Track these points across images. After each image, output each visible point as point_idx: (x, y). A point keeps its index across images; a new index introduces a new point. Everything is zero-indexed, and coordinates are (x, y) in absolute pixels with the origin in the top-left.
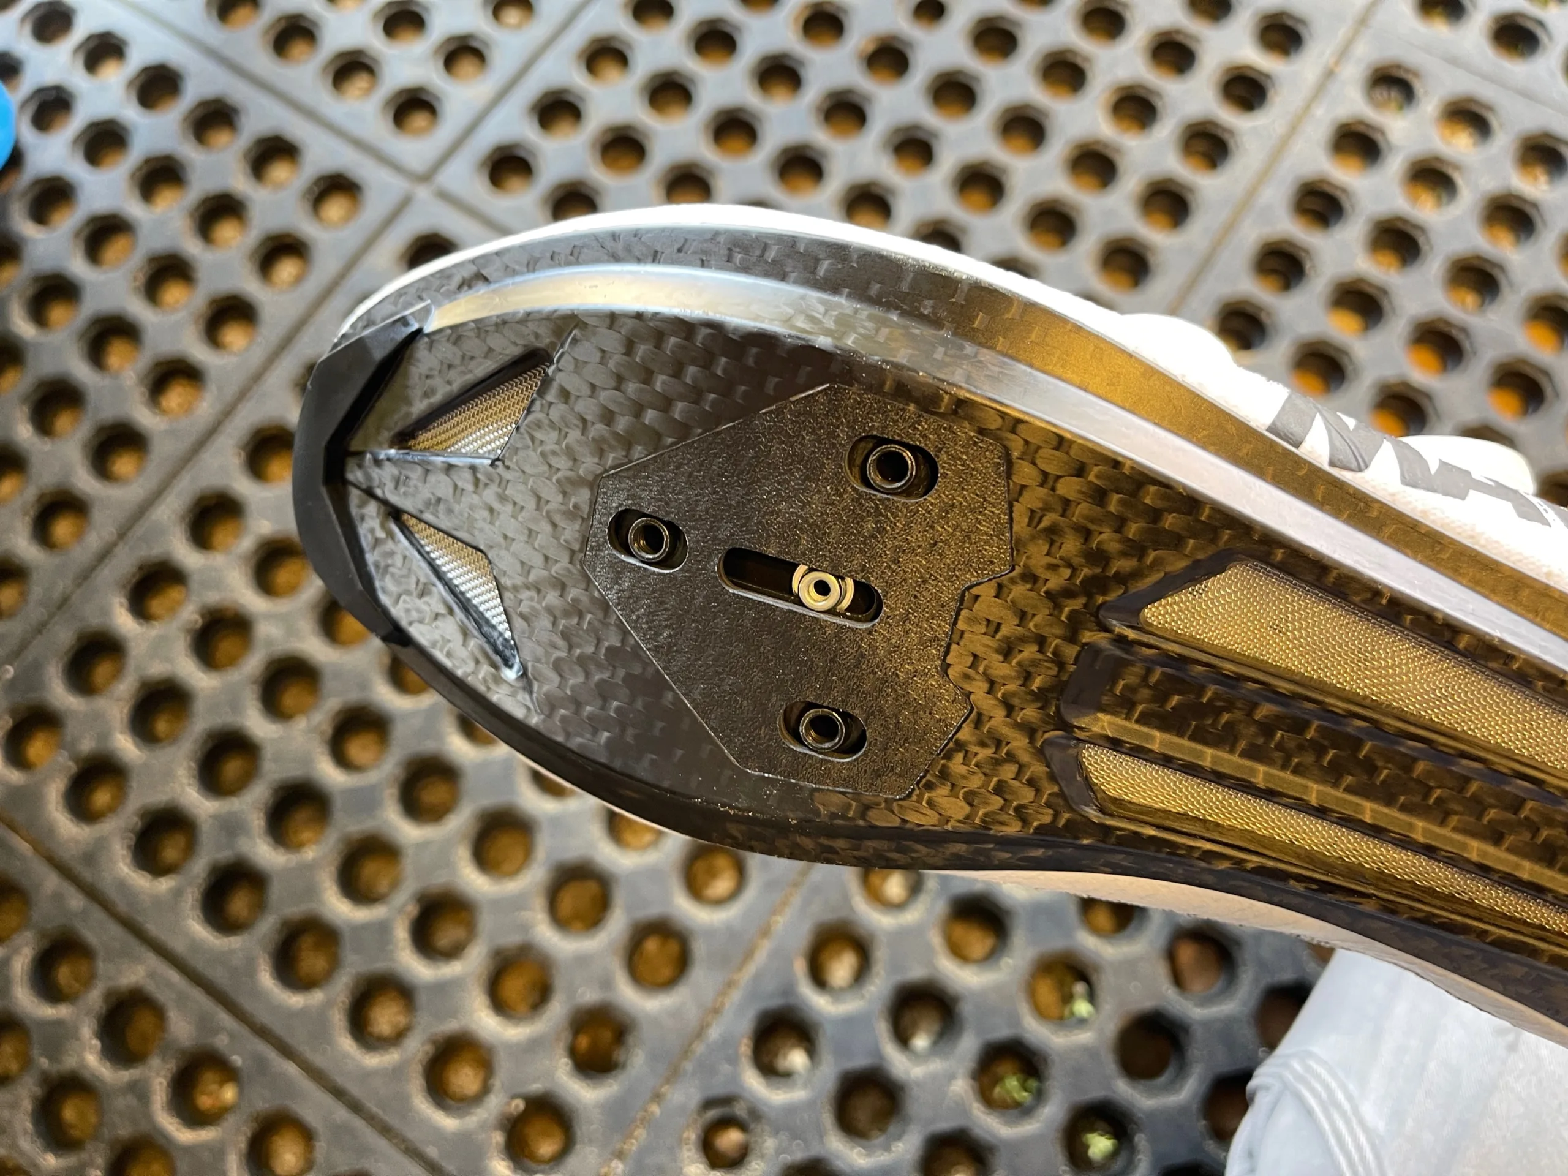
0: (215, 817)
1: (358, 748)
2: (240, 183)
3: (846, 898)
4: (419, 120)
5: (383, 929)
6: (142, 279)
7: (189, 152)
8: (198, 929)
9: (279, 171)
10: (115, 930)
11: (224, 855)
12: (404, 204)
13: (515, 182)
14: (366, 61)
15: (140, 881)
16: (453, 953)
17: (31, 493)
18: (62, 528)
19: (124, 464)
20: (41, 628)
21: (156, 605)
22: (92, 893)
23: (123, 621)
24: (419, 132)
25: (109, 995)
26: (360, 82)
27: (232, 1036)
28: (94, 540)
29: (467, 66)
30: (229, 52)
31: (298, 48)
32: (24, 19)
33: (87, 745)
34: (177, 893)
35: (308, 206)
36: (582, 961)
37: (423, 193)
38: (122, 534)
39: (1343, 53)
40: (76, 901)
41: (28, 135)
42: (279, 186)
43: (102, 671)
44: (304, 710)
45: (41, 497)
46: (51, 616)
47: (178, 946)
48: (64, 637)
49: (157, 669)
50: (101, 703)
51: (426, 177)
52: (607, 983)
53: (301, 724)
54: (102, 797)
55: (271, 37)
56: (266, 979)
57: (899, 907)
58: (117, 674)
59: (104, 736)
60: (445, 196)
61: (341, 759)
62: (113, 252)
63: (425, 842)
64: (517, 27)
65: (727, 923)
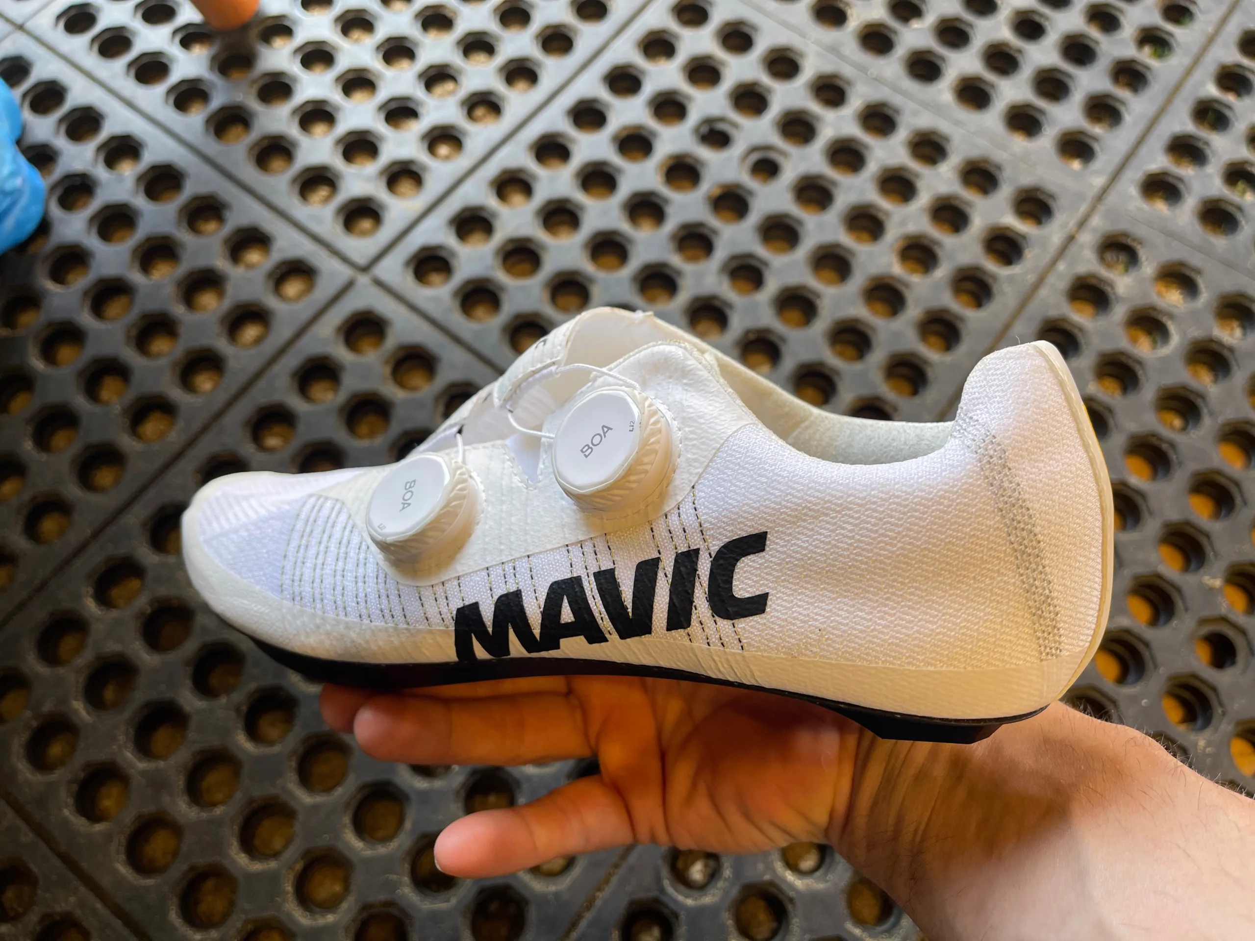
0: (143, 773)
1: (269, 726)
2: (221, 263)
3: (658, 880)
4: (366, 224)
5: (273, 879)
6: (134, 332)
7: (184, 236)
8: (123, 870)
9: (253, 256)
10: (55, 863)
11: (150, 809)
12: (349, 285)
13: (435, 278)
14: (329, 175)
15: (79, 823)
16: (330, 905)
17: (27, 496)
18: (49, 525)
19: (104, 477)
20: (21, 606)
21: (116, 593)
22: (39, 831)
23: (90, 606)
24: (364, 234)
25: (45, 917)
26: (323, 192)
28: (73, 538)
29: (405, 186)
30: (220, 160)
31: (277, 163)
32: (61, 120)
33: (48, 707)
34: (109, 837)
35: (271, 284)
36: (435, 917)
37: (363, 280)
38: (96, 534)
39: (1082, 224)
40: (26, 836)
41: (56, 211)
42: (250, 267)
43: (68, 643)
44: (228, 690)
45: (34, 498)
46: (30, 598)
47: (106, 882)
48: (40, 614)
49: (112, 647)
50: (61, 671)
51: (365, 269)
53: (223, 700)
54: (56, 750)
55: (256, 152)
56: (174, 917)
57: (702, 888)
58: (79, 649)
59: (64, 700)
60: (379, 283)
61: (253, 732)
62: (114, 308)
63: (315, 807)
64: (447, 158)
65: (557, 895)
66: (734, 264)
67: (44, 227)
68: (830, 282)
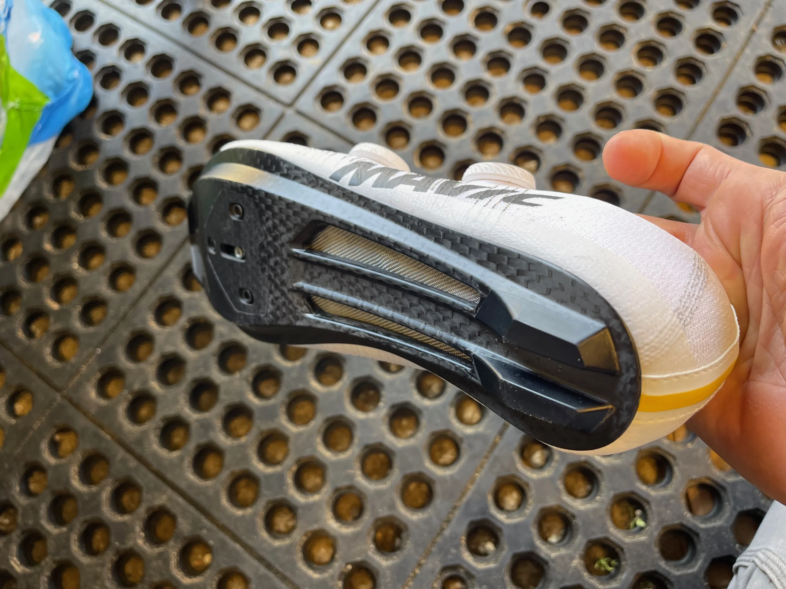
0: (197, 421)
1: (266, 388)
2: (202, 111)
3: (513, 464)
4: (287, 77)
5: (280, 477)
6: (157, 160)
7: (178, 97)
8: (192, 477)
9: (221, 105)
10: (151, 476)
11: (203, 441)
12: (282, 117)
13: (334, 106)
14: (261, 48)
15: (164, 453)
16: (316, 490)
17: (108, 264)
18: (123, 281)
19: (151, 249)
20: (113, 330)
21: (167, 317)
22: (140, 459)
23: (153, 326)
24: (287, 83)
25: (149, 509)
26: (258, 59)
27: (209, 530)
28: (138, 287)
29: (309, 49)
30: (195, 47)
31: (228, 45)
32: (95, 34)
33: (137, 386)
34: (181, 459)
35: (234, 121)
36: (379, 494)
37: (290, 112)
38: (151, 283)
39: (759, 21)
40: (133, 463)
41: (100, 91)
42: (220, 112)
43: (143, 350)
44: (239, 369)
45: (112, 265)
46: (118, 324)
47: (182, 485)
48: (125, 334)
49: (169, 349)
50: (142, 365)
51: (290, 105)
52: (392, 506)
53: (237, 375)
54: (144, 412)
55: (214, 39)
56: (224, 501)
57: (540, 468)
58: (150, 351)
59: (145, 382)
60: (300, 113)
61: (258, 393)
62: (143, 146)
63: (300, 434)
64: (333, 29)
65: (452, 476)
66: (525, 74)
67: (94, 102)
68: (590, 79)
